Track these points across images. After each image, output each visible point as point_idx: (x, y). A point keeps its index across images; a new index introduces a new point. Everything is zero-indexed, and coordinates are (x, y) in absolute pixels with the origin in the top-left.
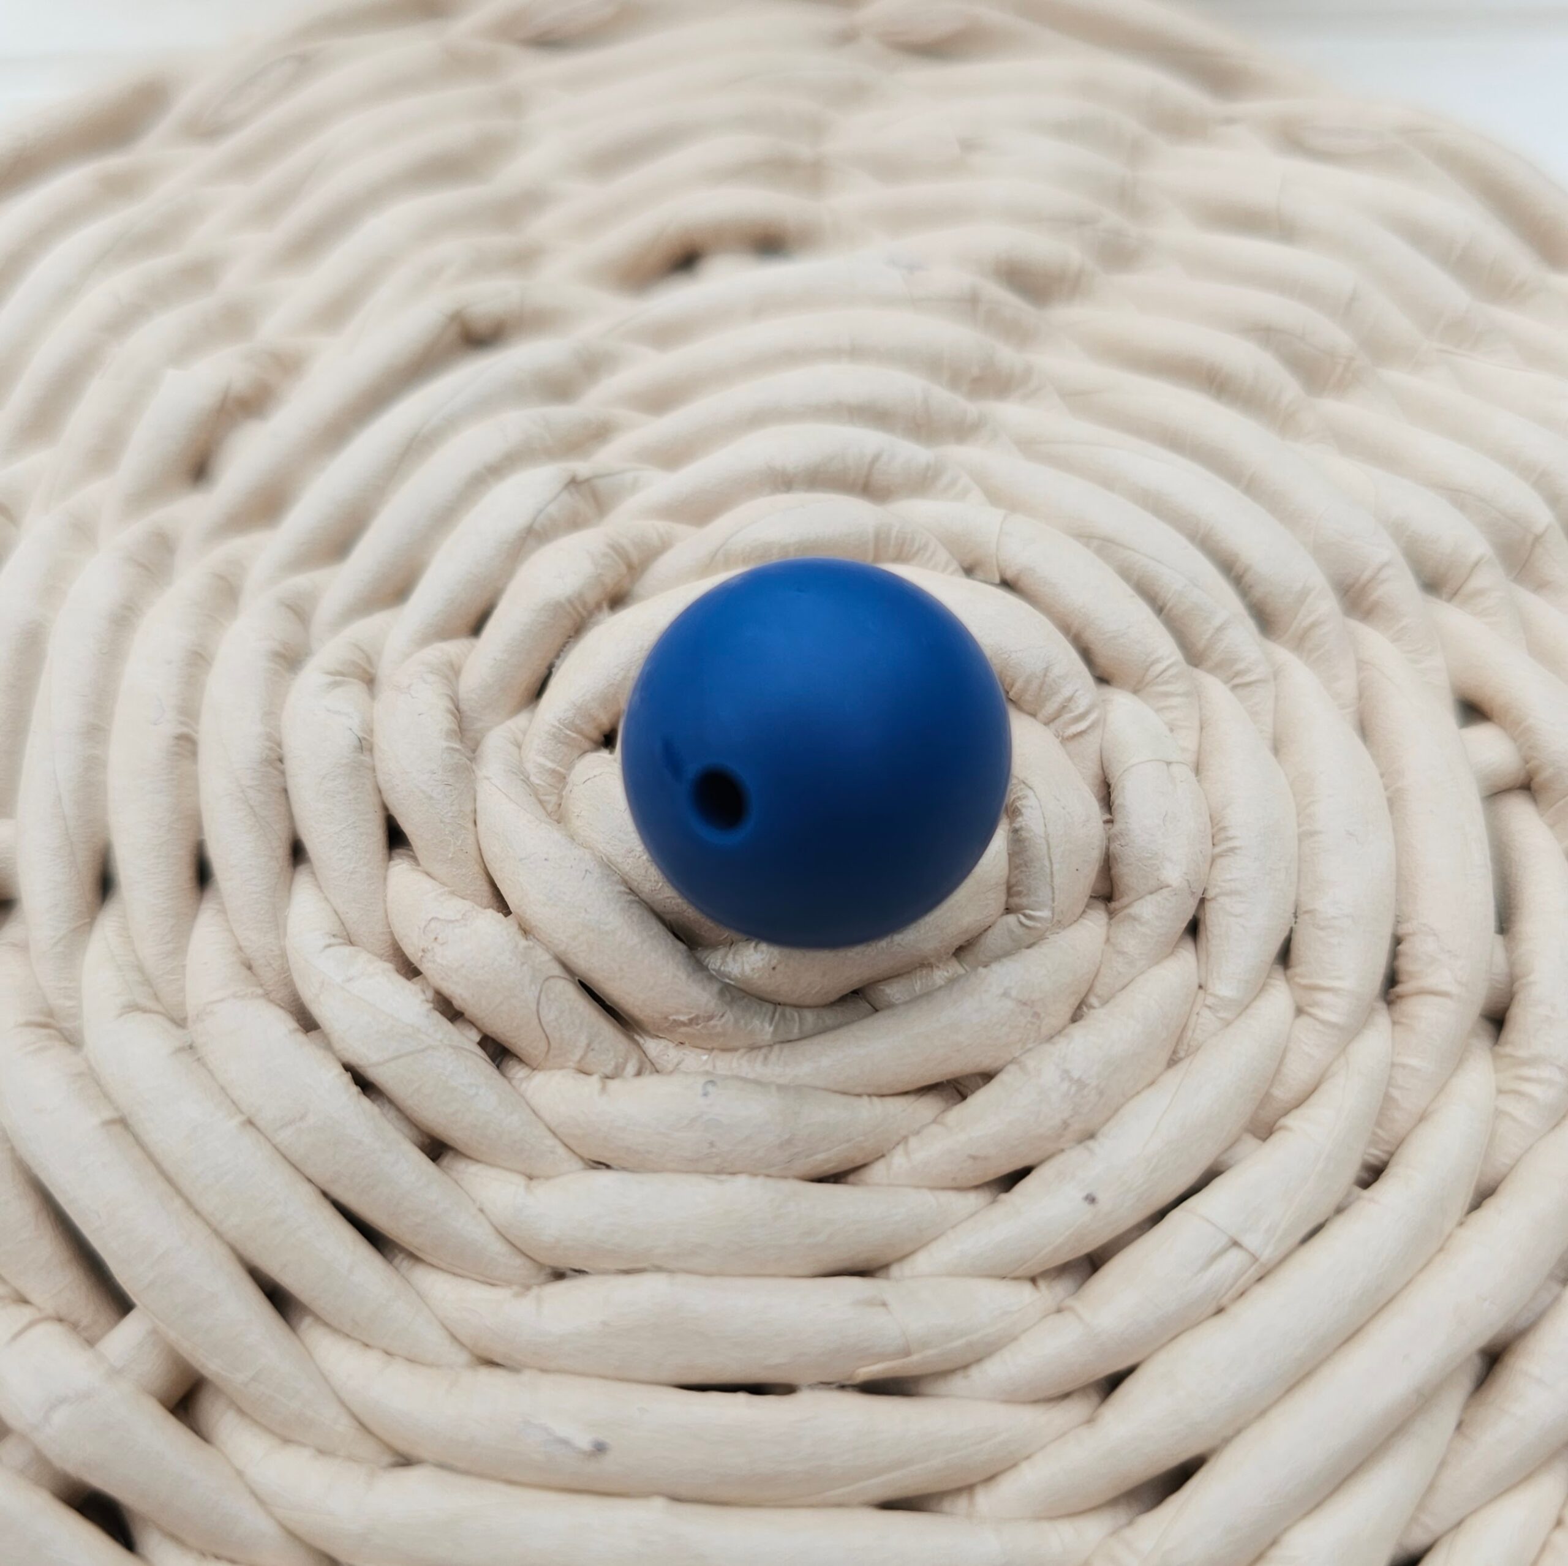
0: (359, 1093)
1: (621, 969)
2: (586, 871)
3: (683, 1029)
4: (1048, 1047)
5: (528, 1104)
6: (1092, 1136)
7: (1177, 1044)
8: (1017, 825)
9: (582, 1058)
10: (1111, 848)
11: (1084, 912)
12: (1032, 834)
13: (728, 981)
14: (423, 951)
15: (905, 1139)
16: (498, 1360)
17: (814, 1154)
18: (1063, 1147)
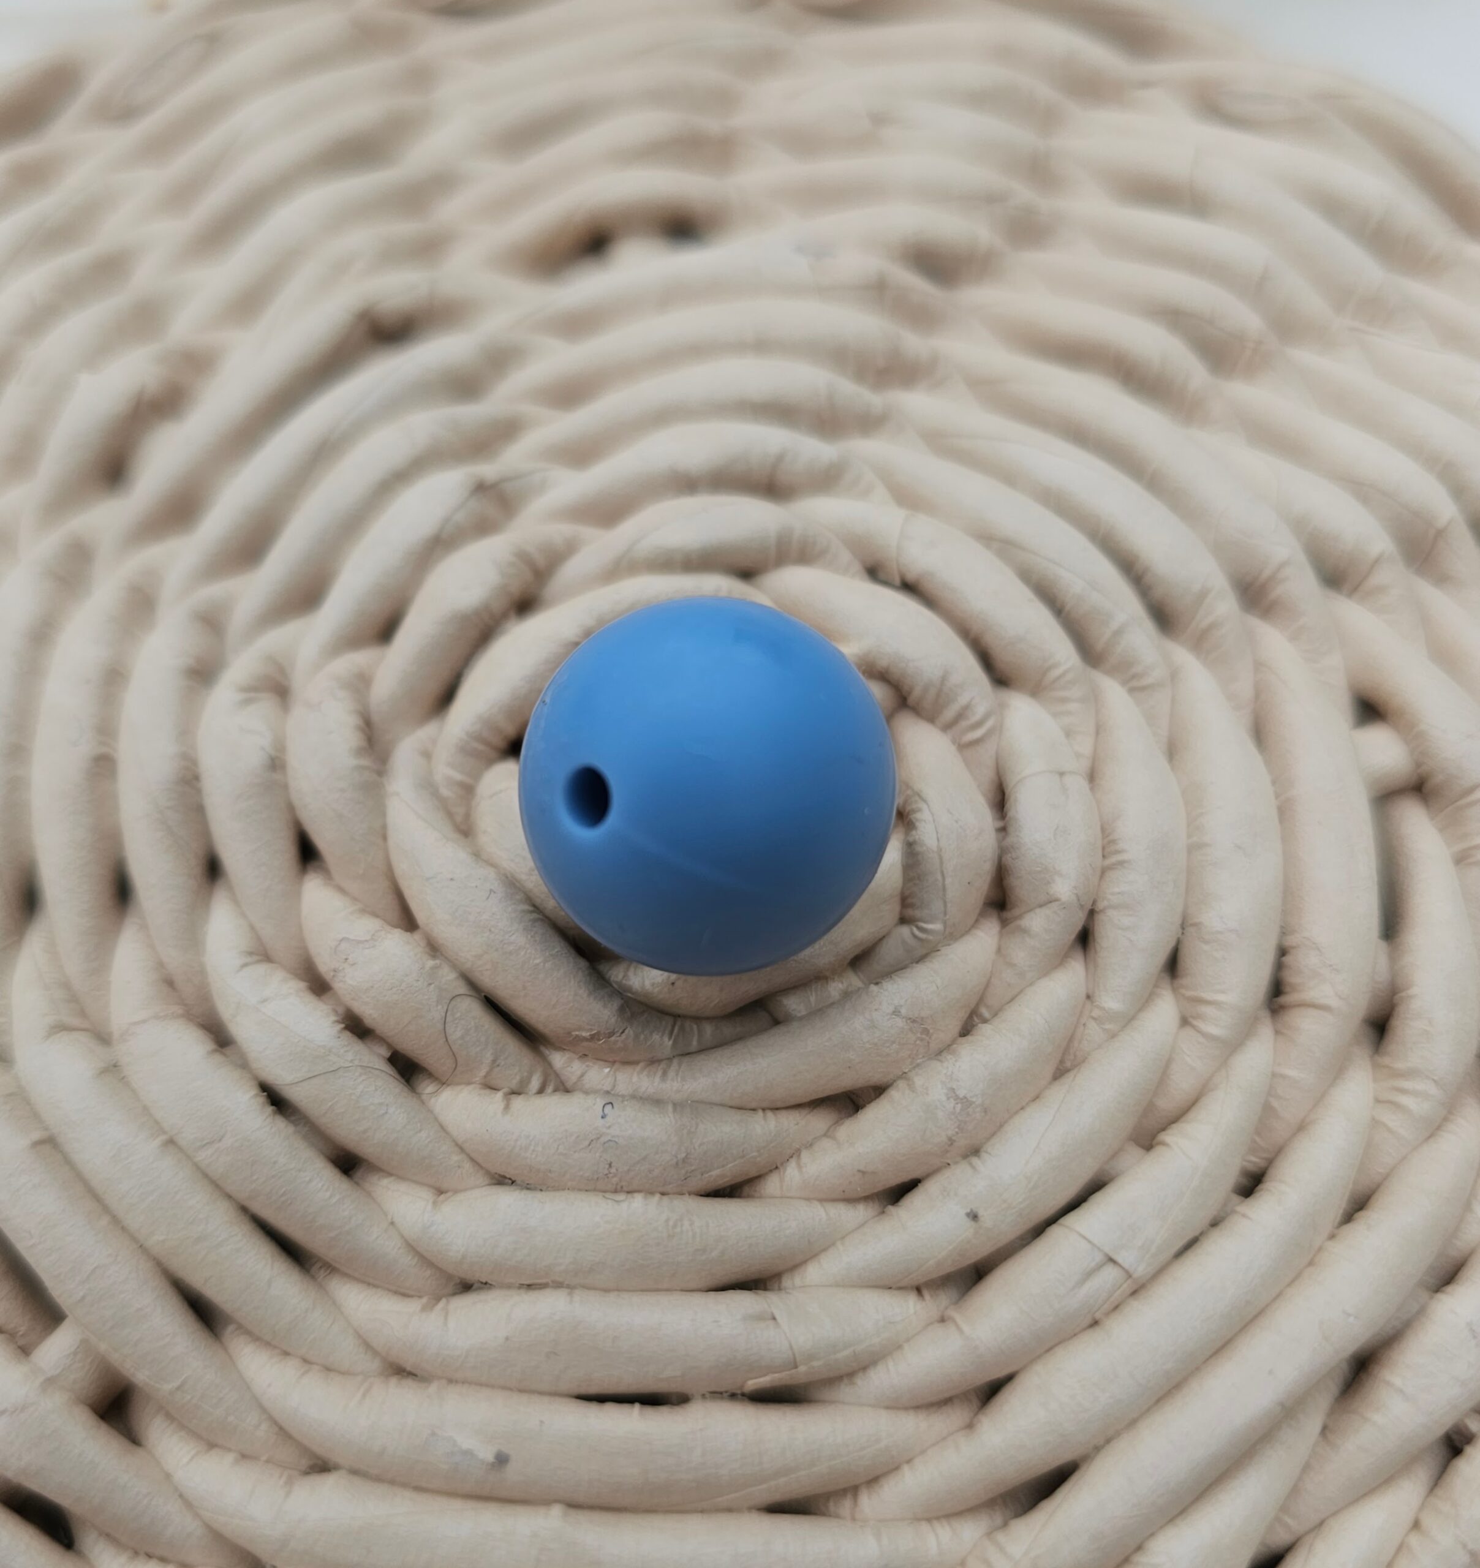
0: (275, 1113)
1: (524, 988)
2: (491, 891)
3: (585, 1044)
4: (935, 1064)
5: (436, 1119)
6: (975, 1151)
7: (1064, 1054)
8: (911, 839)
9: (488, 1073)
10: (1003, 859)
11: (977, 921)
12: (925, 848)
13: (629, 995)
14: (335, 971)
15: (796, 1153)
16: (408, 1369)
17: (710, 1171)
18: (949, 1162)
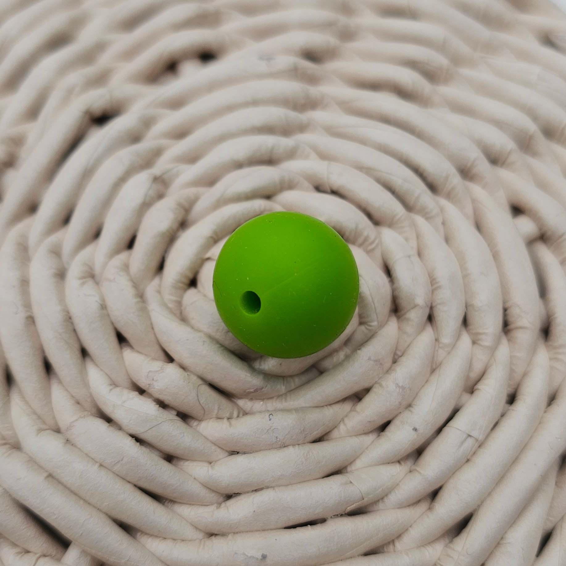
0: (140, 445)
1: (225, 377)
3: (252, 394)
4: (388, 376)
7: (432, 364)
9: (218, 413)
10: (395, 293)
11: (388, 319)
13: (265, 372)
14: (149, 385)
16: (216, 533)
17: (313, 433)
18: (400, 411)
